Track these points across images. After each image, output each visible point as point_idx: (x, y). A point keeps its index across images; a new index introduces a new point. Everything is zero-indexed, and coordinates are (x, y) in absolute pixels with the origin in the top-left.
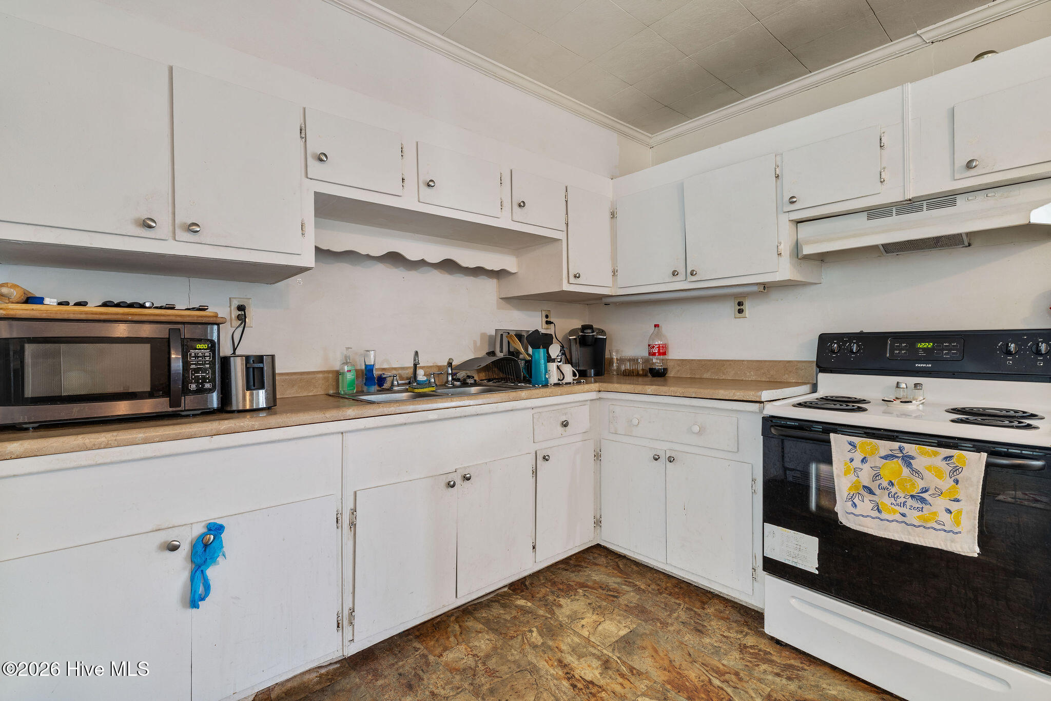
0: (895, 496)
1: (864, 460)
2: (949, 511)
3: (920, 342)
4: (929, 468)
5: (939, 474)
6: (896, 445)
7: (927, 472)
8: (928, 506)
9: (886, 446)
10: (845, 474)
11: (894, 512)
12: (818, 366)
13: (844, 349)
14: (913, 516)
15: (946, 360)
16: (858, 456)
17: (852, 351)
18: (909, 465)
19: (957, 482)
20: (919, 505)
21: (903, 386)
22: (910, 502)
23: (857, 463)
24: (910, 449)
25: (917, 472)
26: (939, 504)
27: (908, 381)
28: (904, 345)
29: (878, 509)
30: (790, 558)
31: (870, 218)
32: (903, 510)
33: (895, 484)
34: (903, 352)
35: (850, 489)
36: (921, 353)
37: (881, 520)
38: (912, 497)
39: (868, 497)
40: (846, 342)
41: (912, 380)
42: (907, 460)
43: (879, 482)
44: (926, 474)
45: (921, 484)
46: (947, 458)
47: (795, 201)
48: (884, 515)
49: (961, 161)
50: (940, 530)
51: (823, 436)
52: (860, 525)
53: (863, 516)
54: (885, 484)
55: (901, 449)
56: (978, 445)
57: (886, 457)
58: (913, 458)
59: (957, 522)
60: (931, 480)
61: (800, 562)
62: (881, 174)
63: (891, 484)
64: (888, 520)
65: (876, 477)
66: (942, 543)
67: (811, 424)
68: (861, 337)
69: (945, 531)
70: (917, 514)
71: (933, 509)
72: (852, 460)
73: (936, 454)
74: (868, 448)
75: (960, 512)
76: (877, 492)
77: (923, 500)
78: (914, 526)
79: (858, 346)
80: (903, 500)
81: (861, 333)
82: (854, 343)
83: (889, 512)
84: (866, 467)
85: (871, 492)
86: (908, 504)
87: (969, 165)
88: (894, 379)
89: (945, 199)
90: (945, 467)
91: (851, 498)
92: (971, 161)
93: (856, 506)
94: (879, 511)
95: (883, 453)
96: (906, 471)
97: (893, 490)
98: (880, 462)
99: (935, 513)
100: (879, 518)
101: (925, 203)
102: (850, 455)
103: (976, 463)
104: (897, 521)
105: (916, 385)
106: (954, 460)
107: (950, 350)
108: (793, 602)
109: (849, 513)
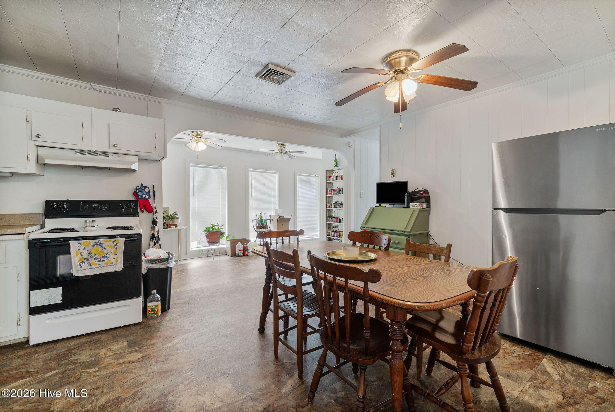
0: (97, 259)
1: (84, 249)
2: (114, 258)
3: (94, 204)
4: (108, 246)
5: (111, 247)
6: (97, 241)
7: (108, 247)
8: (108, 259)
9: (92, 242)
10: (77, 256)
11: (96, 264)
12: (45, 215)
13: (60, 207)
14: (103, 264)
15: (103, 211)
16: (82, 247)
17: (64, 208)
18: (101, 246)
19: (116, 248)
20: (105, 259)
21: (88, 221)
22: (102, 259)
23: (82, 250)
24: (102, 241)
25: (104, 248)
26: (112, 257)
27: (89, 220)
28: (87, 205)
29: (90, 265)
30: (47, 302)
31: (76, 153)
32: (99, 263)
33: (97, 254)
34: (87, 208)
35: (79, 261)
36: (94, 209)
37: (92, 269)
38: (103, 257)
39: (86, 262)
40: (61, 204)
41: (91, 219)
42: (101, 245)
43: (90, 255)
44: (108, 248)
45: (105, 252)
46: (114, 241)
47: (40, 137)
48: (93, 267)
49: (112, 143)
50: (112, 265)
51: (66, 243)
52: (83, 273)
53: (84, 270)
54: (93, 255)
55: (98, 242)
56: (121, 236)
57: (93, 246)
58: (103, 244)
59: (117, 261)
60: (109, 250)
61: (52, 301)
62: (83, 138)
63: (95, 255)
64: (94, 268)
65: (90, 253)
66: (112, 269)
67: (57, 239)
68: (68, 202)
69: (113, 265)
70: (104, 262)
71: (109, 259)
72: (79, 250)
73: (110, 241)
74: (86, 244)
75: (117, 258)
76: (90, 259)
77: (106, 257)
78: (104, 267)
79: (67, 205)
80: (99, 259)
81: (68, 200)
82: (65, 204)
83: (95, 265)
84: (86, 251)
85: (87, 259)
86: (101, 260)
87: (114, 145)
88: (84, 219)
89: (106, 154)
90: (113, 244)
91: (80, 264)
92: (115, 144)
93: (81, 266)
94: (91, 266)
95: (92, 244)
96: (100, 249)
97: (96, 257)
98: (90, 248)
99: (110, 261)
100: (91, 268)
101: (98, 153)
102: (79, 248)
103: (121, 242)
104: (97, 267)
105: (93, 221)
106: (116, 242)
107: (105, 207)
108: (47, 321)
109: (79, 270)
